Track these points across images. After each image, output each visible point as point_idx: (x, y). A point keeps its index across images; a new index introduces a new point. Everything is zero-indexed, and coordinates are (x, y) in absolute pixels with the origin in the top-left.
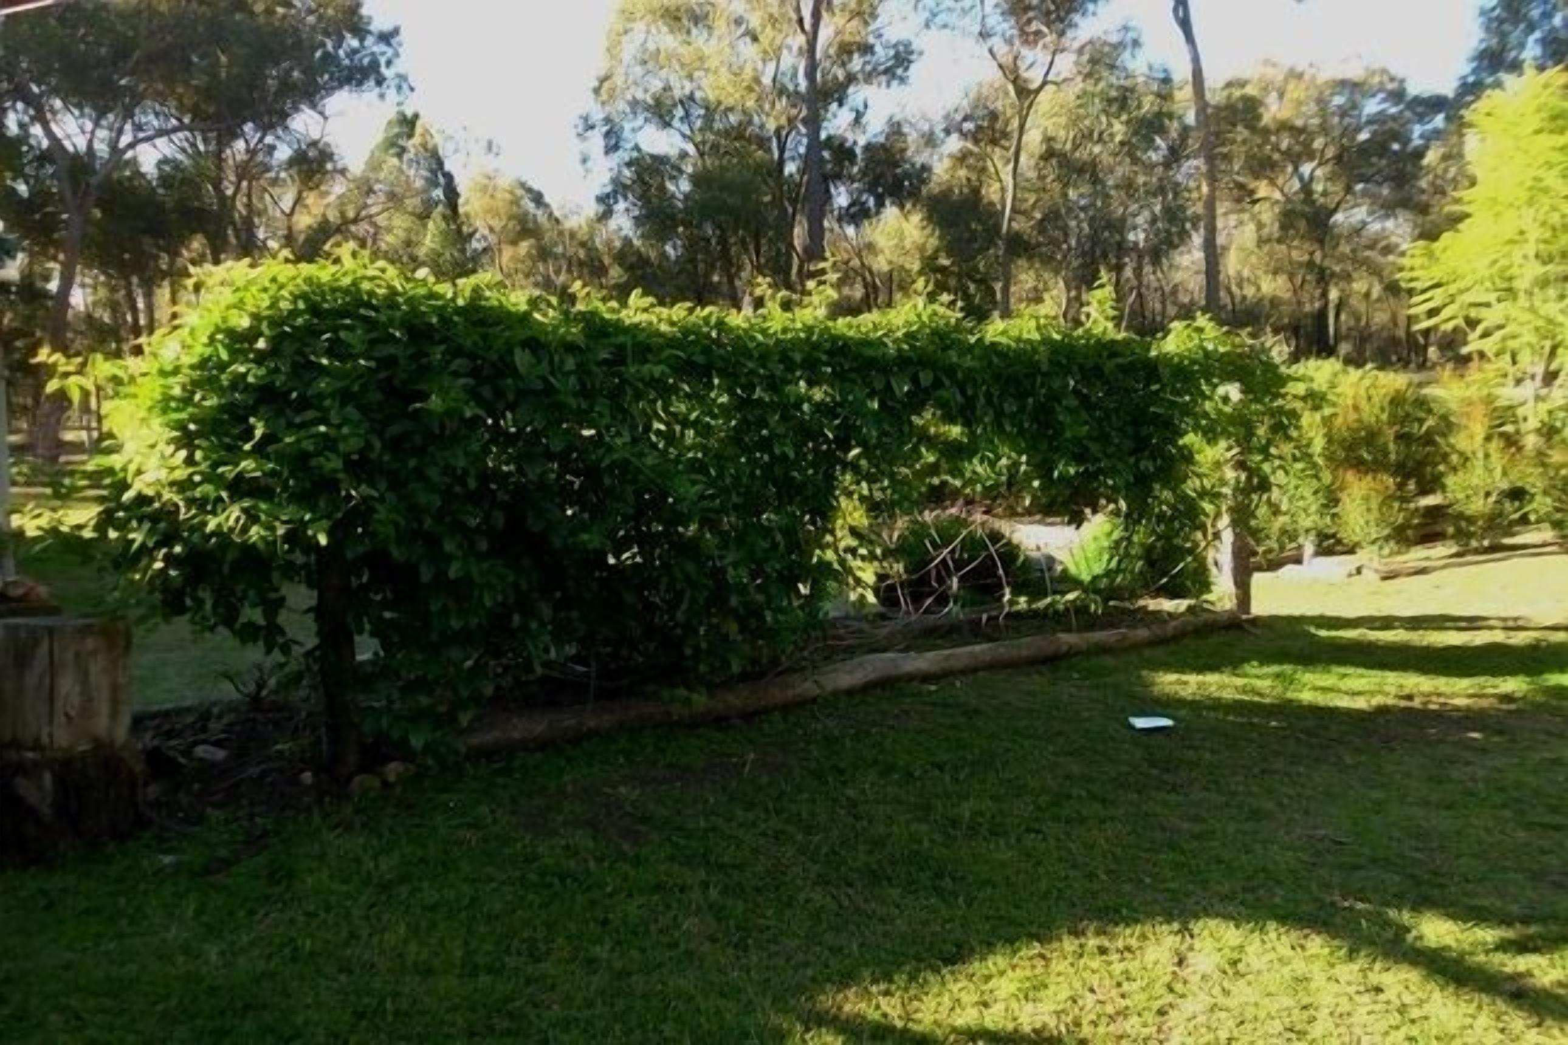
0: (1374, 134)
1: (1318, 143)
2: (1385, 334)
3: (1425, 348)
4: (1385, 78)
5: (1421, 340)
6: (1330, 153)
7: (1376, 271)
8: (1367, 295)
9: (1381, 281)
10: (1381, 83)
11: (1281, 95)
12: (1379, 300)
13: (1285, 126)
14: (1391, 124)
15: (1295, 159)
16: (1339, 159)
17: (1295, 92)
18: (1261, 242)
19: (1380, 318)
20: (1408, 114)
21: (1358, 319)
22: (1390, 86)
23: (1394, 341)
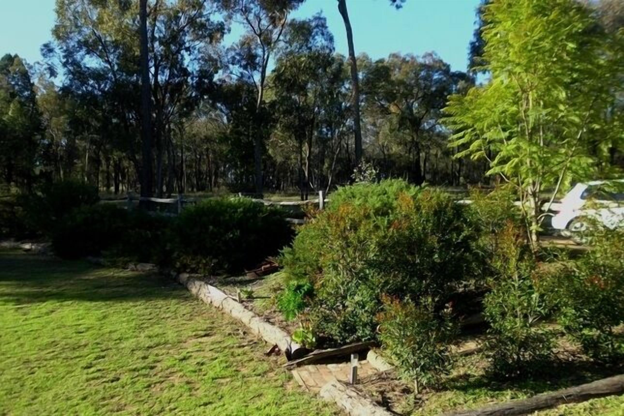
0: (437, 87)
1: (415, 91)
2: (443, 172)
3: (459, 177)
4: (441, 64)
5: (457, 174)
6: (420, 95)
7: (439, 146)
8: (436, 155)
9: (441, 149)
10: (440, 66)
11: (400, 69)
12: (441, 158)
13: (401, 83)
14: (444, 84)
15: (405, 96)
16: (424, 97)
17: (405, 68)
18: (391, 130)
19: (442, 165)
20: (451, 80)
21: (433, 166)
22: (444, 68)
23: (447, 175)
